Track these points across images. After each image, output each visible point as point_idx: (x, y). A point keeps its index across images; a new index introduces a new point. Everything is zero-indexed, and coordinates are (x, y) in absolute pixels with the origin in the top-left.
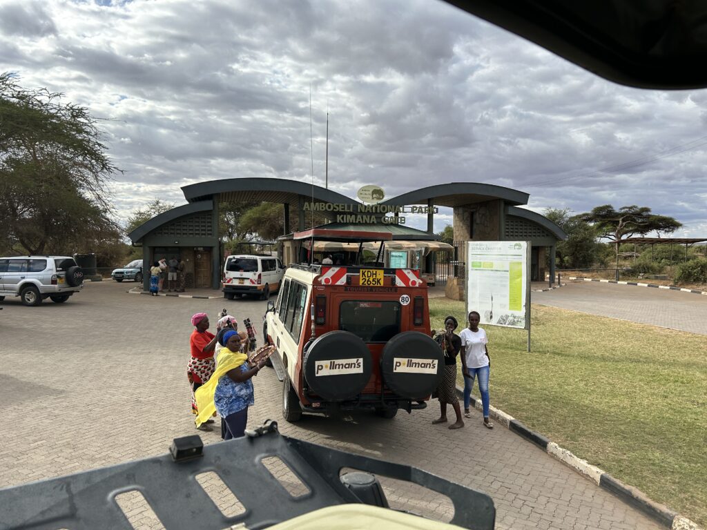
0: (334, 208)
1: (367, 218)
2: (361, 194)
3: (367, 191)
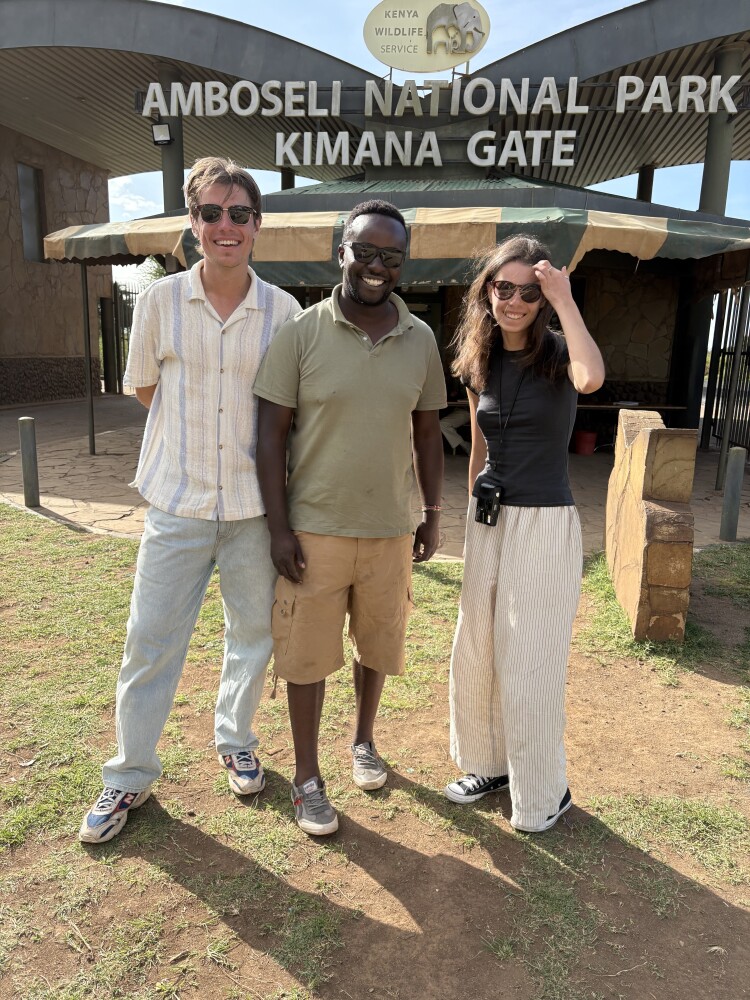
0: (265, 104)
1: (403, 143)
2: (379, 32)
3: (406, 14)
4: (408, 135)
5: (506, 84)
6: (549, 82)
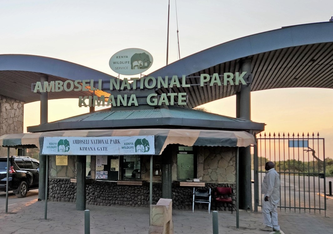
0: (75, 87)
1: (123, 98)
2: (114, 63)
3: (124, 57)
4: (126, 96)
5: (160, 79)
6: (175, 77)
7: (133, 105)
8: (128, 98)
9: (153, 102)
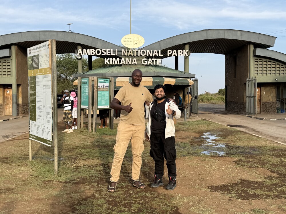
0: (102, 53)
1: (129, 60)
2: (124, 41)
3: (129, 38)
4: (131, 59)
5: (148, 51)
6: (156, 51)
7: (135, 64)
8: (132, 60)
9: (145, 63)
